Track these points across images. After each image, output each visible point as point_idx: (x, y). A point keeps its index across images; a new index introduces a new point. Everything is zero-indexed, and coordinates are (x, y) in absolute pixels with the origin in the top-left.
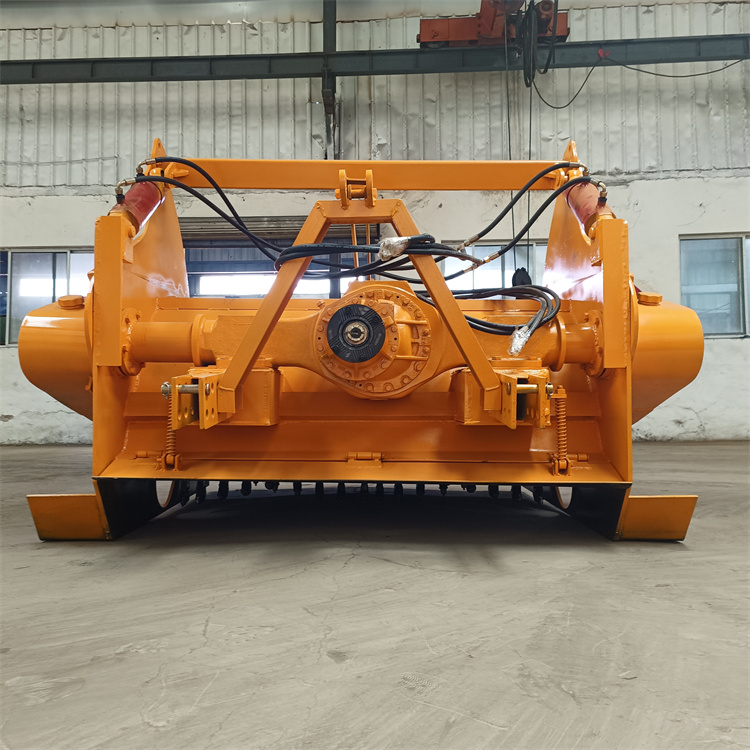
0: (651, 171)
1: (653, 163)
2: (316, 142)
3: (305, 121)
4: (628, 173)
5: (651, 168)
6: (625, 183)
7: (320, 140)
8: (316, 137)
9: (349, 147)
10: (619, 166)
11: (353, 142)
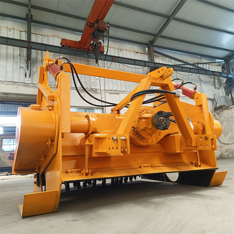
0: (124, 91)
1: (124, 89)
2: (22, 69)
3: (17, 62)
4: (119, 91)
5: (124, 90)
6: (118, 94)
7: (23, 69)
8: (22, 68)
9: (34, 72)
10: (116, 89)
11: (36, 71)
